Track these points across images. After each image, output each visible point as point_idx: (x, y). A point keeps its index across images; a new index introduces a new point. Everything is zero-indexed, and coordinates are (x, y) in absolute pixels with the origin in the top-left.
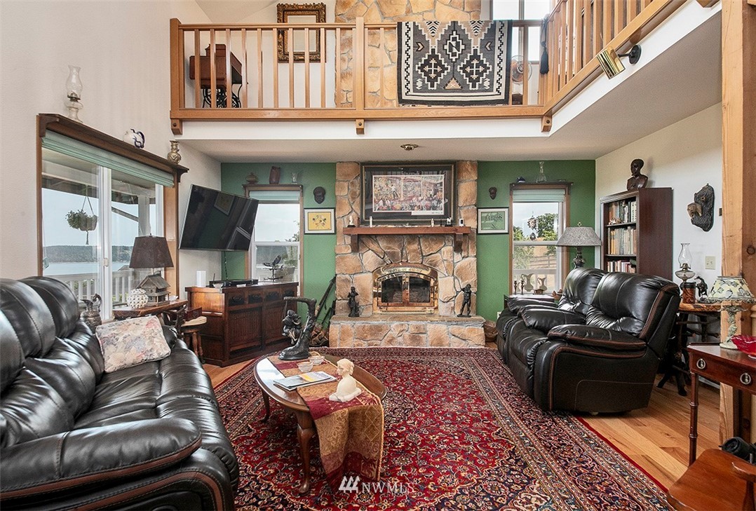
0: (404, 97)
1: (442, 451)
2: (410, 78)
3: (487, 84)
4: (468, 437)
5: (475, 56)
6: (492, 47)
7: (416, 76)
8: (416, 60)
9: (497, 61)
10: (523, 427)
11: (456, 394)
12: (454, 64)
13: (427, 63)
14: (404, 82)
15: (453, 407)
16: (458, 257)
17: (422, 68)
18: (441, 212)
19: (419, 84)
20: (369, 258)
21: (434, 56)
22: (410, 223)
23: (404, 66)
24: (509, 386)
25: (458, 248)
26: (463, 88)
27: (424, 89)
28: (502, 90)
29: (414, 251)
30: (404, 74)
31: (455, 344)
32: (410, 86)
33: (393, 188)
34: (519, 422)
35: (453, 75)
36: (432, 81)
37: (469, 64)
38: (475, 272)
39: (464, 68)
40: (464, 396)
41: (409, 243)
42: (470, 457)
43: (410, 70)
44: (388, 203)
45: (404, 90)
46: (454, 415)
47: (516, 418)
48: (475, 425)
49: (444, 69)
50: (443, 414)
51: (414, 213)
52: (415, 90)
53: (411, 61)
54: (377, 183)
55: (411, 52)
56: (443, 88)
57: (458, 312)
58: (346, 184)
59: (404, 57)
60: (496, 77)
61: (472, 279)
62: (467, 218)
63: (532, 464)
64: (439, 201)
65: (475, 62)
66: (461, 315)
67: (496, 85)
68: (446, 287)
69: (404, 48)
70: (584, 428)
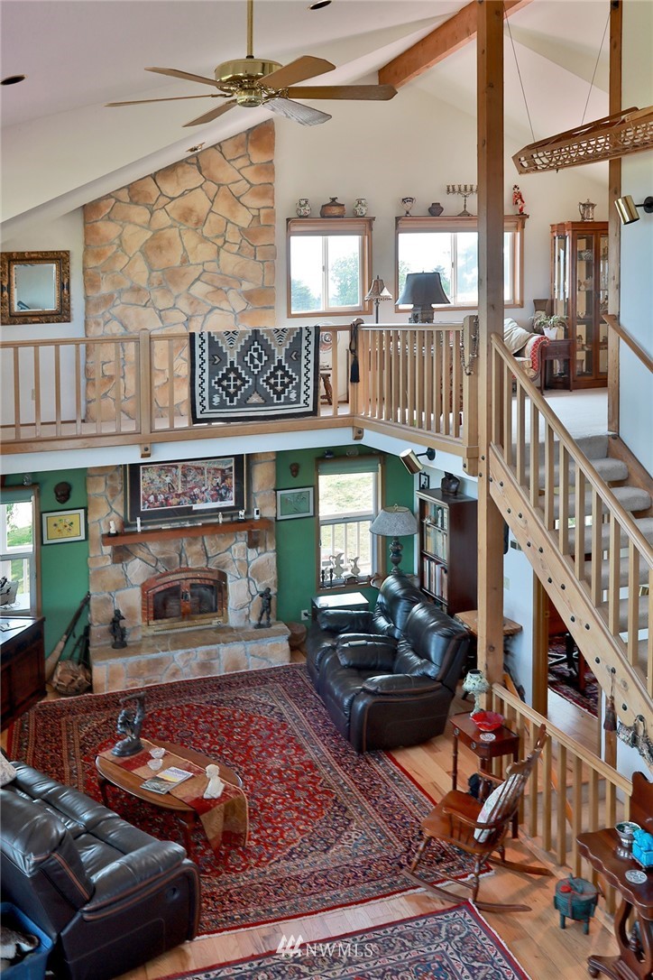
0: (199, 416)
1: (280, 812)
2: (206, 394)
3: (293, 396)
4: (298, 794)
5: (280, 367)
6: (298, 357)
7: (212, 392)
8: (212, 375)
9: (304, 371)
10: (342, 773)
11: (274, 745)
12: (256, 377)
13: (225, 377)
14: (198, 399)
15: (275, 763)
16: (252, 553)
17: (219, 383)
18: (231, 503)
19: (216, 400)
20: (137, 569)
21: (233, 369)
22: (191, 520)
23: (198, 381)
24: (325, 724)
25: (253, 544)
26: (267, 402)
27: (222, 405)
28: (310, 401)
29: (197, 553)
30: (198, 390)
31: (254, 665)
32: (206, 403)
33: (168, 480)
34: (338, 769)
35: (256, 388)
36: (231, 396)
37: (273, 375)
38: (274, 569)
39: (267, 381)
40: (283, 747)
41: (190, 544)
42: (303, 812)
43: (206, 385)
44: (161, 497)
45: (199, 408)
46: (279, 771)
47: (334, 763)
48: (301, 779)
49: (244, 382)
50: (269, 773)
51: (195, 507)
52: (212, 407)
53: (206, 376)
54: (146, 475)
55: (206, 366)
56: (244, 403)
57: (254, 620)
58: (103, 479)
59: (198, 371)
60: (303, 388)
61: (270, 579)
62: (263, 506)
63: (350, 808)
64: (228, 490)
65: (279, 373)
66: (259, 626)
67: (303, 397)
68: (239, 593)
69: (198, 361)
70: (391, 764)
